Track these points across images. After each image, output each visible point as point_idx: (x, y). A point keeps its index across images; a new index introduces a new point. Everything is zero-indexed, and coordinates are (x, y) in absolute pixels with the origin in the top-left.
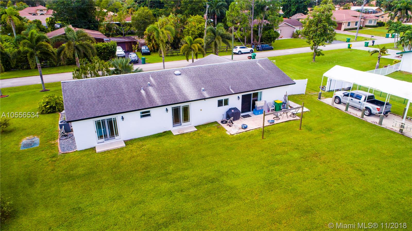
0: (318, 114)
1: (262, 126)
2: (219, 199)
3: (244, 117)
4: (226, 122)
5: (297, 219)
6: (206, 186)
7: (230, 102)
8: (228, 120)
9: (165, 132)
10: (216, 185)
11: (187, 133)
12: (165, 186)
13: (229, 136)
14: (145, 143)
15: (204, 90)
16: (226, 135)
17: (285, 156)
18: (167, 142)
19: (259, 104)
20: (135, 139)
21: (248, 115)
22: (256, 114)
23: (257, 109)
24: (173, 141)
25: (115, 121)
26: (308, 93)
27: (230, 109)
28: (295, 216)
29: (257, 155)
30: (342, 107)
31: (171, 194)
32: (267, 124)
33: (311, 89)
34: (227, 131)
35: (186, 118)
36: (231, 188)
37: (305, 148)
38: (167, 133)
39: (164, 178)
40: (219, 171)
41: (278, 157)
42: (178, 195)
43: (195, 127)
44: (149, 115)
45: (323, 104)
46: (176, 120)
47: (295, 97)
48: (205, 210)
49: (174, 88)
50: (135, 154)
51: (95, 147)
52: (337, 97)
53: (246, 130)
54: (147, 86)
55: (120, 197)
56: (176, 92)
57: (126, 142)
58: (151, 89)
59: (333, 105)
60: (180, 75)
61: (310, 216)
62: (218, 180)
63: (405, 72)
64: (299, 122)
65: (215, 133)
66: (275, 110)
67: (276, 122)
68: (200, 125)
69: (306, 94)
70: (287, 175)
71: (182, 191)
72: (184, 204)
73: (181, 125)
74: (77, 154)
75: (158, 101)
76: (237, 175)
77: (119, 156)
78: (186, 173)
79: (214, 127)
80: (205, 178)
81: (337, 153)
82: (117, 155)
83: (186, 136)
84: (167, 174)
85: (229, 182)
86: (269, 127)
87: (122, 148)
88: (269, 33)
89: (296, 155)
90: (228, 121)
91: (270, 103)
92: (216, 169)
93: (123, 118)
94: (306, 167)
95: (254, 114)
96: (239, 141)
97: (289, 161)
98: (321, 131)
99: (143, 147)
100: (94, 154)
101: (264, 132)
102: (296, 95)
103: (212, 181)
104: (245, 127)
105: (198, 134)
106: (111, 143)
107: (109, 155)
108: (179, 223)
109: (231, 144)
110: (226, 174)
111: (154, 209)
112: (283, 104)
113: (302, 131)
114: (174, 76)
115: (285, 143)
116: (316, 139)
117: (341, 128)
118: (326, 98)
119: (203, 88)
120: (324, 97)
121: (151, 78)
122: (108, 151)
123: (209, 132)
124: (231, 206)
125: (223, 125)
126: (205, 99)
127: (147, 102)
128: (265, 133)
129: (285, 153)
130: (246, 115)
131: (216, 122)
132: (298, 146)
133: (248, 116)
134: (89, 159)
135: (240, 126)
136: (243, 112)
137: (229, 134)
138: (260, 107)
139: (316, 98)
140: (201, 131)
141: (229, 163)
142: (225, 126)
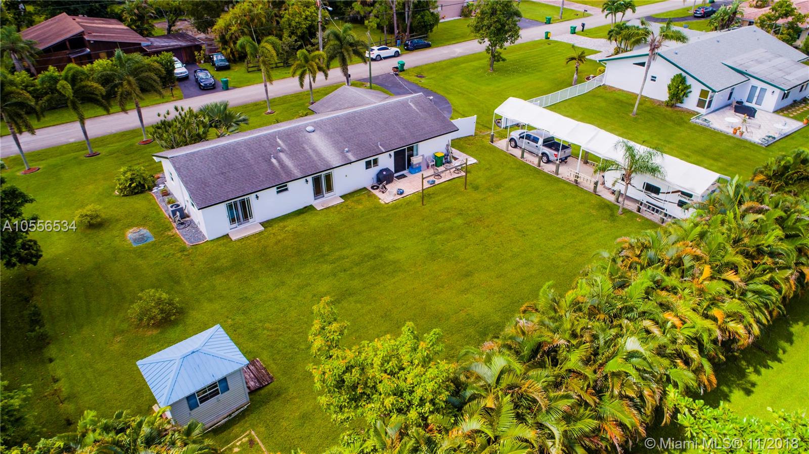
0: (488, 166)
1: (421, 189)
2: (383, 273)
3: (399, 177)
4: (378, 187)
5: (458, 282)
6: (369, 263)
7: (380, 162)
8: (380, 184)
9: (306, 207)
10: (378, 261)
11: (333, 206)
12: (326, 268)
13: (383, 205)
14: (285, 223)
15: (347, 152)
16: (380, 204)
17: (448, 224)
18: (312, 221)
19: (415, 160)
20: (272, 220)
21: (403, 174)
22: (413, 171)
23: (414, 167)
24: (318, 218)
25: (248, 201)
26: (479, 133)
27: (382, 171)
28: (456, 280)
29: (417, 225)
30: (517, 152)
31: (335, 275)
32: (426, 185)
33: (483, 125)
34: (380, 199)
35: (329, 188)
36: (395, 262)
37: (470, 212)
38: (309, 209)
39: (322, 260)
40: (379, 247)
41: (440, 225)
42: (342, 275)
43: (341, 197)
44: (286, 189)
45: (495, 150)
46: (318, 192)
47: (461, 143)
48: (373, 285)
49: (310, 151)
50: (279, 238)
51: (228, 234)
52: (512, 140)
53: (402, 196)
54: (277, 153)
55: (283, 283)
56: (315, 158)
57: (262, 224)
58: (282, 155)
59: (508, 150)
60: (314, 131)
61: (469, 278)
62: (380, 256)
63: (609, 86)
64: (464, 180)
65: (366, 204)
66: (436, 165)
67: (437, 182)
68: (346, 195)
69: (475, 135)
70: (449, 244)
71: (345, 270)
72: (351, 282)
73: (324, 197)
74: (210, 245)
75: (295, 171)
76: (399, 248)
77: (262, 242)
78: (345, 252)
79: (363, 197)
80: (365, 255)
81: (503, 214)
82: (259, 241)
83: (332, 210)
84: (323, 256)
85: (391, 257)
86: (429, 189)
87: (261, 233)
88: (422, 17)
89: (459, 221)
90: (381, 186)
91: (429, 157)
92: (376, 245)
93: (257, 197)
94: (469, 233)
95: (411, 173)
96: (396, 211)
97: (451, 228)
98: (489, 190)
99: (286, 229)
100: (229, 242)
101: (424, 196)
102: (462, 138)
103: (374, 257)
104: (401, 192)
105: (347, 206)
106: (246, 228)
107: (249, 241)
108: (351, 299)
109: (388, 216)
110: (387, 249)
111: (323, 290)
112: (446, 157)
113: (468, 191)
114: (307, 133)
115: (448, 208)
116: (482, 200)
117: (511, 183)
118: (500, 140)
119: (347, 149)
120: (498, 139)
121: (278, 140)
122: (247, 238)
123: (358, 202)
124: (396, 279)
125: (374, 191)
126: (350, 163)
127: (284, 175)
128: (425, 198)
129: (448, 220)
130: (400, 175)
131: (365, 189)
132: (462, 210)
133: (404, 176)
134: (228, 249)
135: (395, 191)
136: (396, 171)
137: (383, 202)
138: (418, 164)
139: (487, 142)
140: (349, 202)
141: (388, 237)
142: (376, 192)
